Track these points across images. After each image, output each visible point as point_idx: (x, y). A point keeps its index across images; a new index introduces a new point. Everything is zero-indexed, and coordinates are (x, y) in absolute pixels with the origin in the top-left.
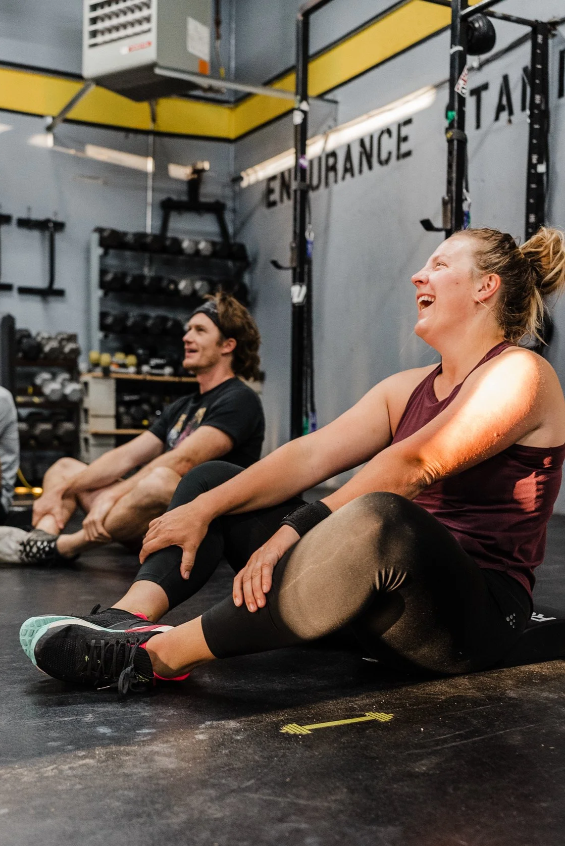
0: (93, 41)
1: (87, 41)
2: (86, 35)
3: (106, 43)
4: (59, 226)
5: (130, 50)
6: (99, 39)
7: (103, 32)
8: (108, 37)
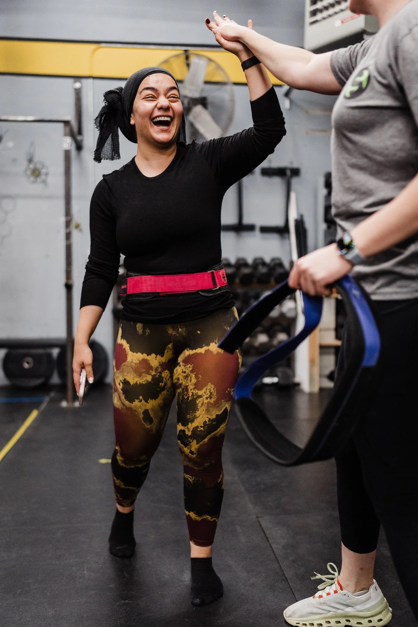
0: (314, 19)
1: (308, 19)
2: (307, 14)
3: (324, 19)
4: (296, 172)
5: (342, 22)
6: (319, 16)
7: (321, 11)
8: (325, 14)
